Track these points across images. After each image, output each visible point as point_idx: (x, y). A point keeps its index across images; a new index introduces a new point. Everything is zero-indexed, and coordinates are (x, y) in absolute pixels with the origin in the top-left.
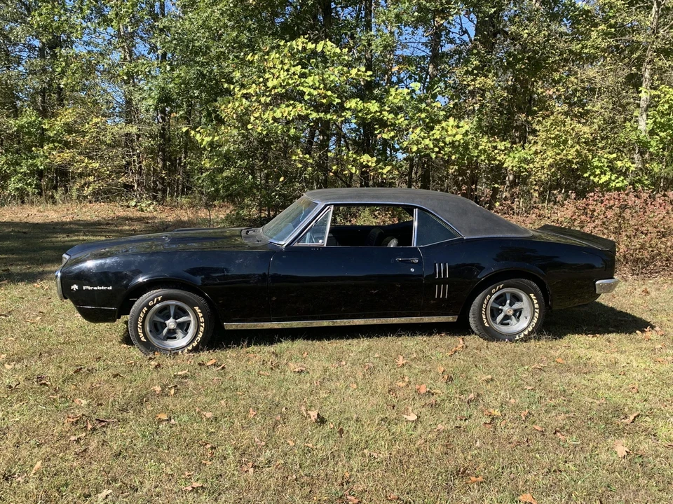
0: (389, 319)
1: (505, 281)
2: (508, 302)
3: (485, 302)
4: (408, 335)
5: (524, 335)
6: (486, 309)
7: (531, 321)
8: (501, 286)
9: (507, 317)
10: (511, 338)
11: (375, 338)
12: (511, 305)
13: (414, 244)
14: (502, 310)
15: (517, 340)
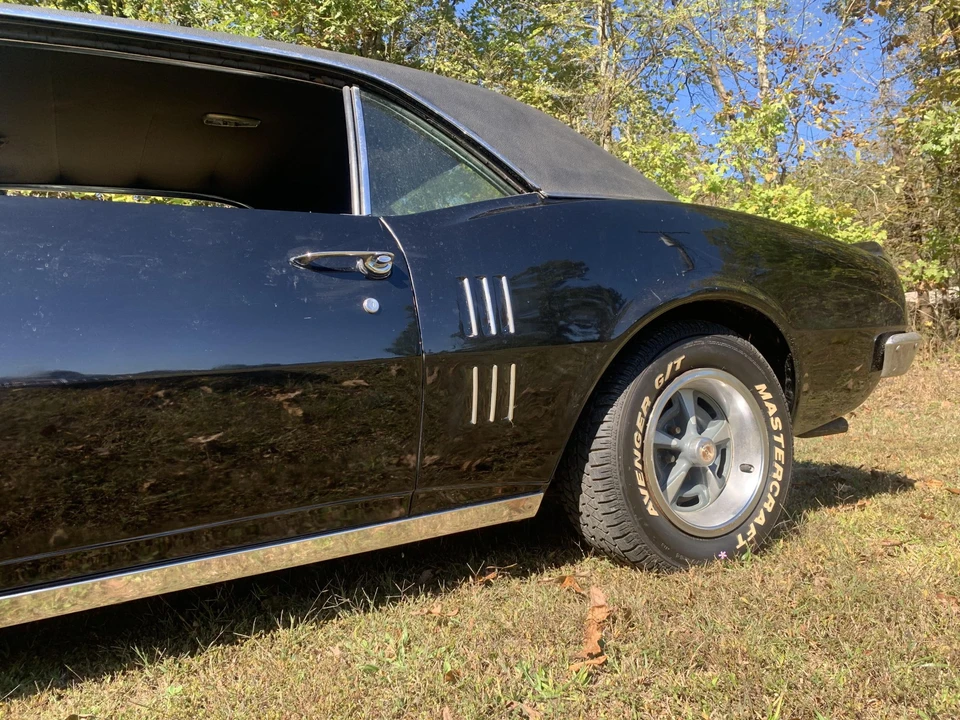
0: (274, 548)
1: (689, 345)
2: (692, 421)
3: (639, 424)
4: (366, 609)
5: (757, 526)
6: (641, 450)
7: (767, 477)
8: (678, 362)
9: (694, 476)
10: (720, 545)
11: (213, 652)
12: (701, 429)
13: (361, 204)
14: (676, 453)
15: (743, 550)
